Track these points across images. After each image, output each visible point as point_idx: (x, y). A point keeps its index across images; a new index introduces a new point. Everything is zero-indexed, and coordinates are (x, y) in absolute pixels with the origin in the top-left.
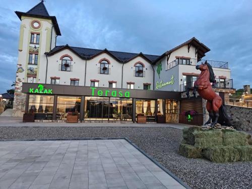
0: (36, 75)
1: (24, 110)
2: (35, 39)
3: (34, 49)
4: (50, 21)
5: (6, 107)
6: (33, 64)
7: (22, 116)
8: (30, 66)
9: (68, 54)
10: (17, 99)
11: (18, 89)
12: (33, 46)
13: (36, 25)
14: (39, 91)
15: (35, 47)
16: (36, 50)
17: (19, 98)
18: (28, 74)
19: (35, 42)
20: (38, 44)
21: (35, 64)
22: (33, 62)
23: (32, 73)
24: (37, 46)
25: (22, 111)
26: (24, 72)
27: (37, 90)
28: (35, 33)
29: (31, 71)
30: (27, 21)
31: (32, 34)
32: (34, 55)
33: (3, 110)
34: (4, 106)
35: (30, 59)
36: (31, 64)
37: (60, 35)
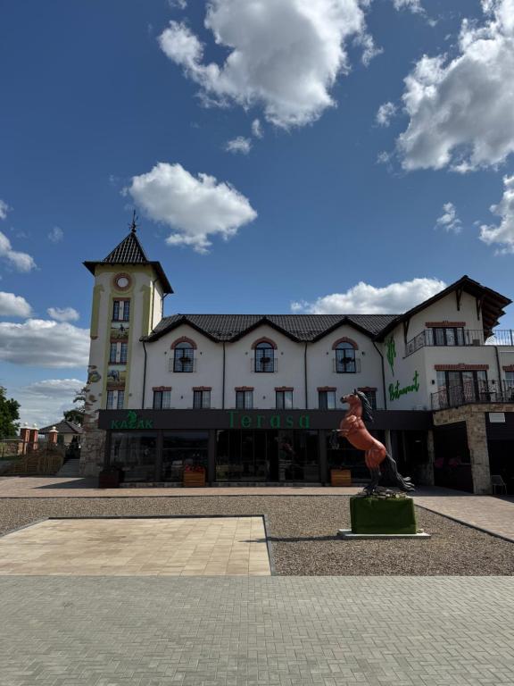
0: (123, 385)
1: (102, 460)
2: (121, 312)
3: (120, 332)
4: (151, 272)
5: (67, 455)
6: (118, 364)
7: (98, 476)
8: (112, 368)
9: (188, 336)
10: (88, 439)
11: (90, 416)
12: (118, 325)
13: (123, 283)
14: (129, 425)
15: (122, 328)
16: (123, 333)
17: (91, 435)
18: (109, 385)
19: (121, 317)
20: (128, 321)
21: (123, 363)
22: (118, 360)
23: (116, 381)
24: (125, 325)
25: (99, 465)
26: (101, 382)
27: (124, 422)
28: (122, 299)
29: (114, 377)
30: (106, 277)
31: (115, 302)
32: (119, 345)
33: (62, 462)
34: (64, 454)
35: (112, 353)
36: (115, 363)
37: (172, 292)
